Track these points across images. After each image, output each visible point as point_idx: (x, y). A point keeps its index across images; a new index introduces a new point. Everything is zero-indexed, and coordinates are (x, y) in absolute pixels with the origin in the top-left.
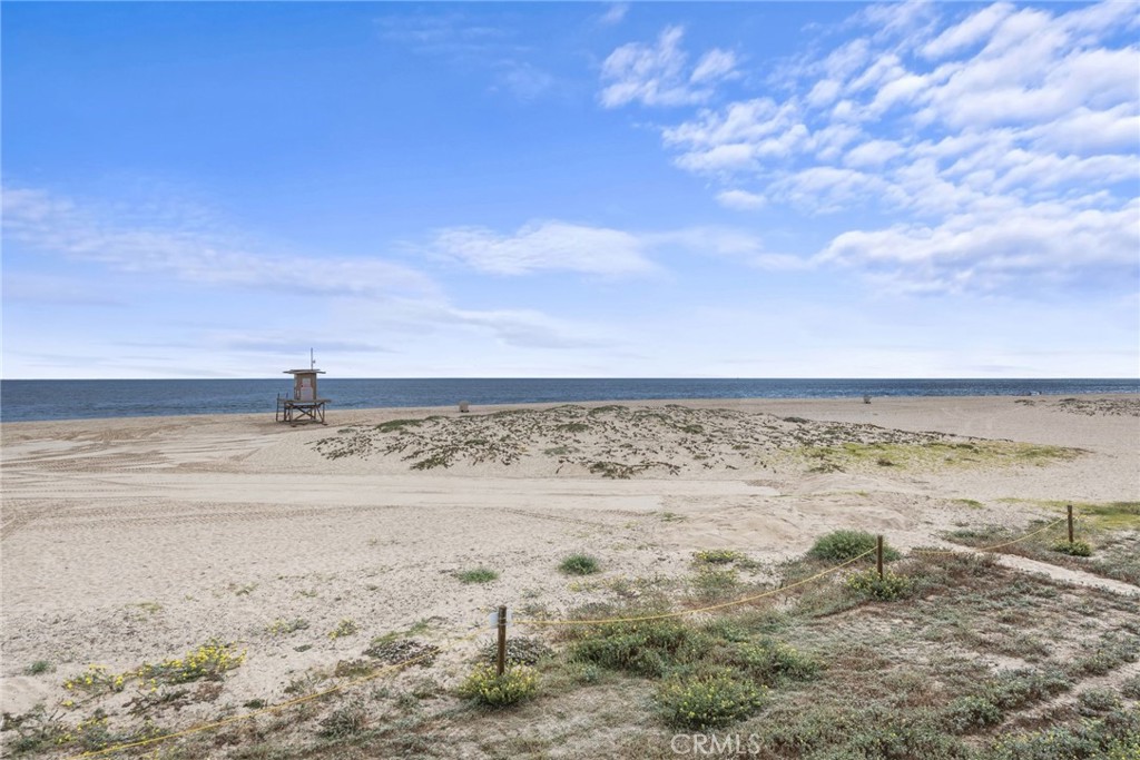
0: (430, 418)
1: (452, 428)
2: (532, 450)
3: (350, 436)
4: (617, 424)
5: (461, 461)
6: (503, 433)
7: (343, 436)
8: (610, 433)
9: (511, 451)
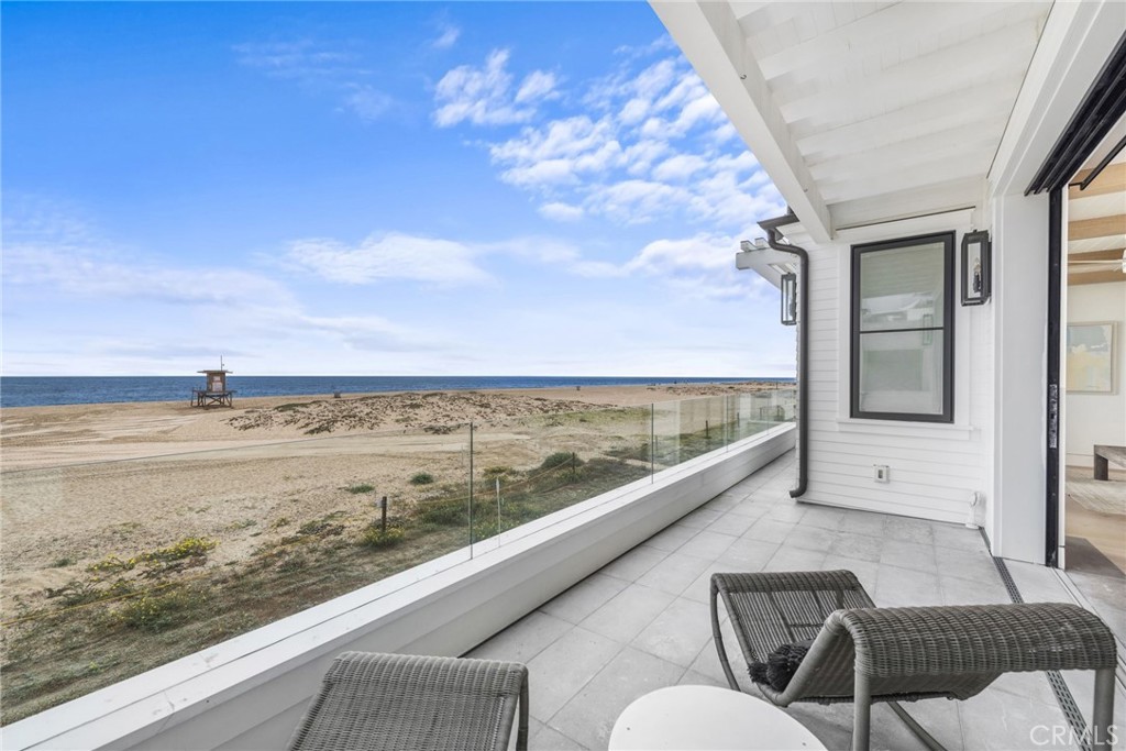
0: (314, 402)
1: (332, 408)
2: (387, 420)
3: (256, 415)
4: (440, 403)
5: (340, 429)
6: (367, 410)
7: (250, 415)
8: (436, 409)
9: (373, 421)
